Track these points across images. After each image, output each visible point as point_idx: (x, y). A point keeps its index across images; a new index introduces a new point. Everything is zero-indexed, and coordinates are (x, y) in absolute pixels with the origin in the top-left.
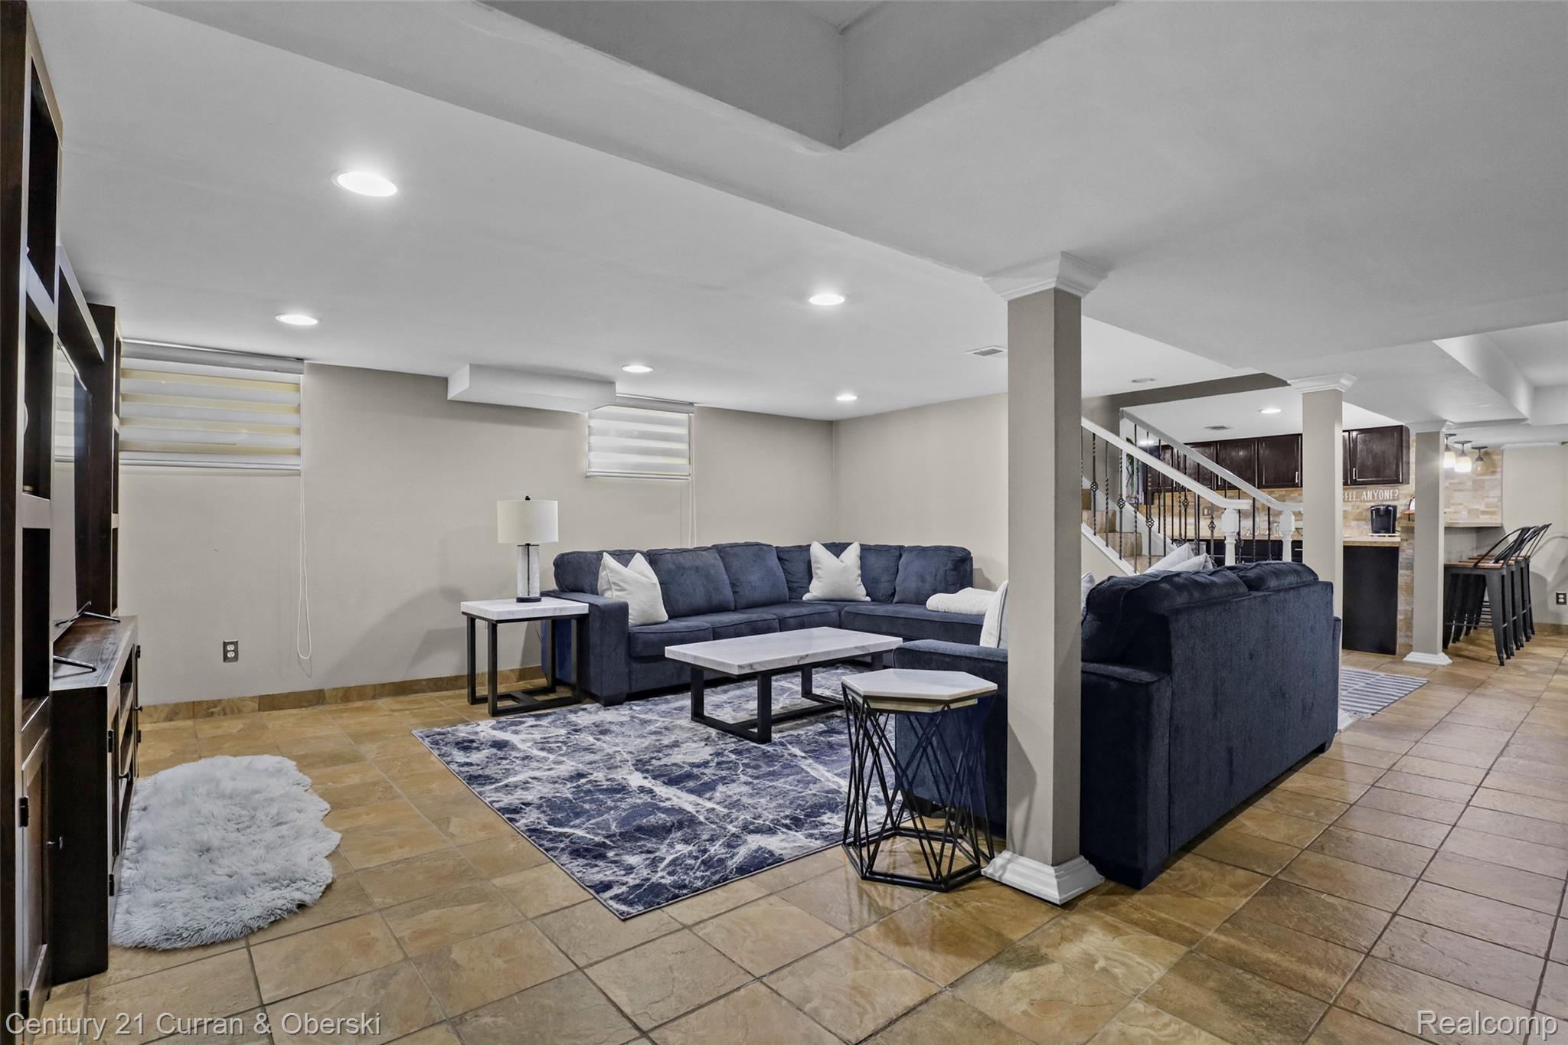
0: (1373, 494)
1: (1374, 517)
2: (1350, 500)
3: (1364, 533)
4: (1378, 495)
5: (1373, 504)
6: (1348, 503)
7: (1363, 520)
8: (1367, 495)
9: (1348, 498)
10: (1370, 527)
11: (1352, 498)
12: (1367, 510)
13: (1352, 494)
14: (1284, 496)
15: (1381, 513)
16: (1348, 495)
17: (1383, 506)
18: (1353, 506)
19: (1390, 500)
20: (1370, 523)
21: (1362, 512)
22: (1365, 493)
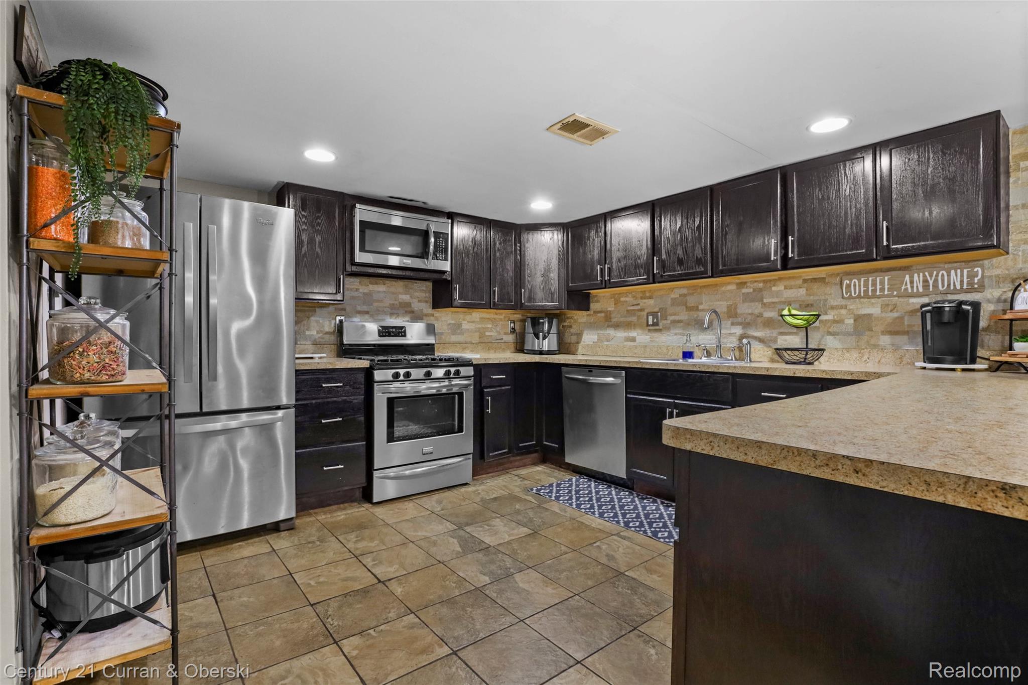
0: (926, 281)
1: (929, 327)
2: (878, 293)
3: (906, 359)
4: (936, 281)
5: (926, 300)
6: (873, 301)
7: (906, 333)
8: (912, 282)
9: (874, 291)
10: (920, 348)
11: (882, 290)
12: (912, 312)
13: (882, 283)
14: (761, 290)
15: (946, 318)
16: (874, 284)
17: (950, 302)
18: (884, 307)
19: (962, 291)
20: (920, 340)
21: (901, 318)
22: (907, 278)
